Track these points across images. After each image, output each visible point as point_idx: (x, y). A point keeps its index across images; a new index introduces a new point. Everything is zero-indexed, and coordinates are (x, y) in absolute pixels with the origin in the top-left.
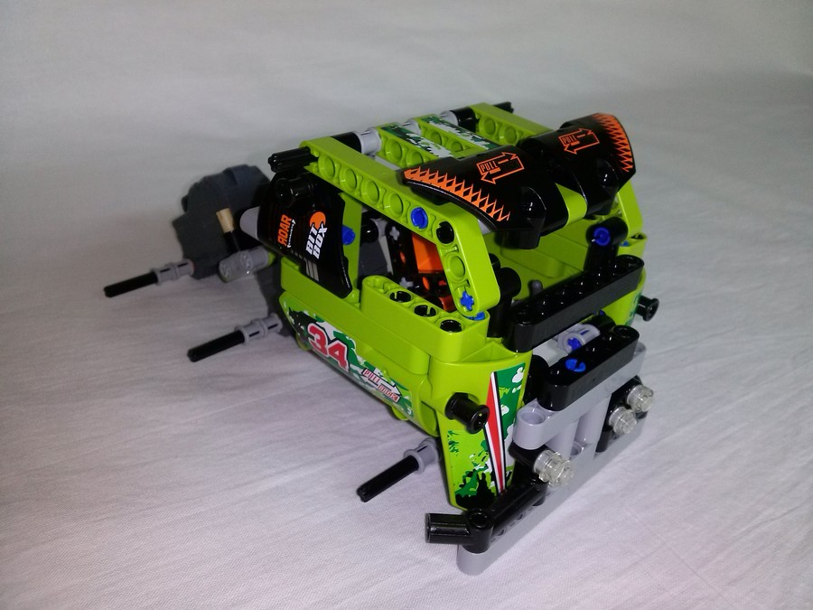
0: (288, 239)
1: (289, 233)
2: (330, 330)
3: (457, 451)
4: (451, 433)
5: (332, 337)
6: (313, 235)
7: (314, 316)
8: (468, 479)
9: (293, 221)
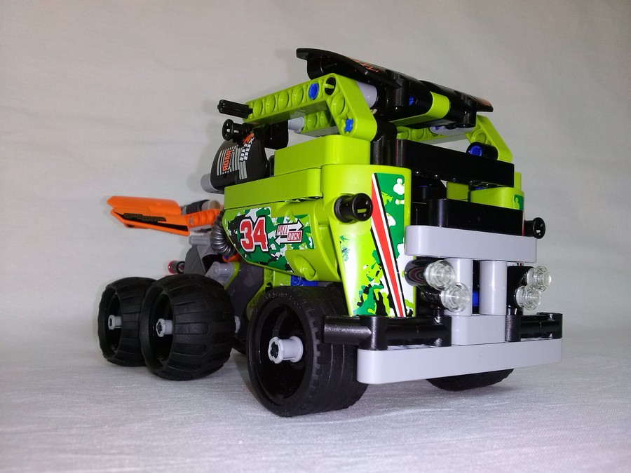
0: (229, 164)
1: (230, 160)
2: (254, 214)
3: (349, 260)
4: (343, 238)
5: (255, 220)
7: (243, 211)
8: (365, 297)
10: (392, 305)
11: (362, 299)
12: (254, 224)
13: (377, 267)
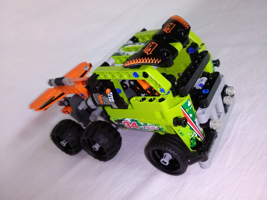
0: (103, 101)
1: (102, 99)
2: (129, 120)
3: (184, 135)
4: (179, 130)
5: (130, 122)
6: (109, 96)
7: (122, 119)
8: (192, 141)
9: (102, 96)
10: (199, 137)
11: (191, 142)
12: (131, 123)
13: (192, 131)
